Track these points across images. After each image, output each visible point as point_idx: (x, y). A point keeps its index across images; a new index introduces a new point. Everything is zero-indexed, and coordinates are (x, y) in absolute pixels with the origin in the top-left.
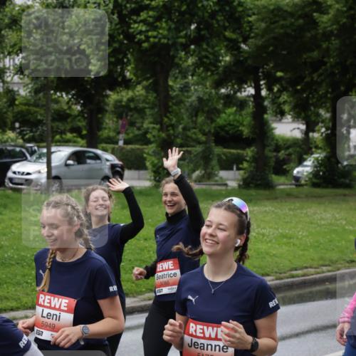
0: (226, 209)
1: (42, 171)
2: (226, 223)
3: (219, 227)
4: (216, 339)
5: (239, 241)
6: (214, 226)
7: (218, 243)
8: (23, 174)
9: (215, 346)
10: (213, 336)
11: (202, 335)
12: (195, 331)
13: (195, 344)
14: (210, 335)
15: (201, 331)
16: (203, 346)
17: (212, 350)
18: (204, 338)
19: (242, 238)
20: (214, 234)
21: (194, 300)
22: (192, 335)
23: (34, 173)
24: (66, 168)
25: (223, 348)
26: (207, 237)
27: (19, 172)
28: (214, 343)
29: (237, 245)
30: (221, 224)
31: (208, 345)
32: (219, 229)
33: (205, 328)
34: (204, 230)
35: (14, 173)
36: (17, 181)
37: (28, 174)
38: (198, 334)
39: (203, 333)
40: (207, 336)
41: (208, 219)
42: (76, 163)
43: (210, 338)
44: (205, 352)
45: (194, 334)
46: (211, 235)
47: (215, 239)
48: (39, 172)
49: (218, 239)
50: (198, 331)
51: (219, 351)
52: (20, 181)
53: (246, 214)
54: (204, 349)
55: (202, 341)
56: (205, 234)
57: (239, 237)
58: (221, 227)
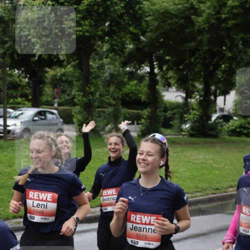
0: (151, 142)
2: (153, 151)
3: (148, 154)
4: (150, 224)
5: (162, 162)
6: (145, 154)
7: (148, 165)
9: (149, 229)
10: (148, 222)
11: (140, 222)
12: (136, 219)
13: (135, 228)
14: (146, 222)
15: (140, 219)
16: (140, 229)
17: (146, 232)
18: (141, 223)
19: (164, 160)
20: (145, 159)
21: (133, 199)
22: (133, 222)
23: (12, 125)
24: (33, 123)
25: (154, 231)
26: (141, 161)
28: (148, 227)
29: (161, 165)
30: (150, 152)
31: (144, 228)
32: (148, 155)
33: (143, 217)
34: (138, 156)
38: (138, 221)
39: (141, 220)
40: (144, 222)
41: (140, 149)
43: (146, 224)
44: (142, 233)
45: (135, 221)
46: (143, 160)
47: (146, 162)
48: (16, 125)
49: (148, 162)
50: (138, 219)
51: (152, 232)
53: (165, 144)
54: (141, 231)
55: (140, 226)
56: (140, 159)
57: (162, 159)
58: (150, 154)
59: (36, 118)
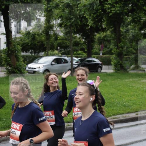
1: (40, 67)
5: (91, 99)
6: (78, 94)
7: (80, 102)
8: (32, 68)
19: (93, 97)
20: (77, 97)
23: (37, 68)
24: (51, 66)
27: (31, 68)
29: (91, 101)
30: (80, 92)
32: (80, 95)
35: (29, 68)
36: (30, 72)
37: (35, 68)
42: (56, 63)
46: (76, 98)
47: (79, 100)
48: (40, 68)
52: (31, 72)
57: (91, 97)
58: (81, 93)
59: (53, 63)
